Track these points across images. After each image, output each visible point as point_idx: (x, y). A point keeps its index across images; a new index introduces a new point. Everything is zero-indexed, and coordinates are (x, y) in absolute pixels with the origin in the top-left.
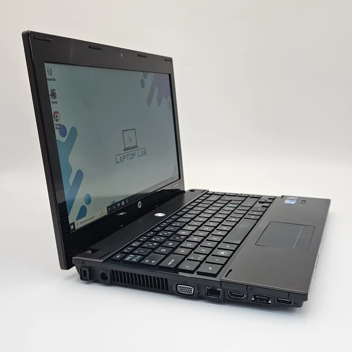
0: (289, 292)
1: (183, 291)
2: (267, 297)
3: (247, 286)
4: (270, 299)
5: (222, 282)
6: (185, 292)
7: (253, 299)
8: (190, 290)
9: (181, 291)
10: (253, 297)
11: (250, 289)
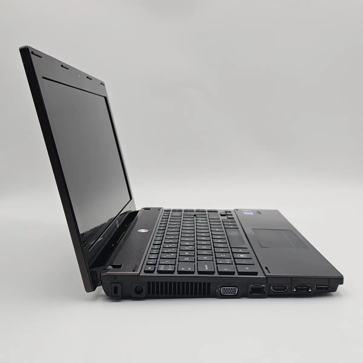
0: (329, 279)
1: (227, 293)
2: (307, 286)
3: (291, 278)
4: (310, 288)
5: (268, 278)
6: (229, 293)
7: (295, 290)
8: (234, 291)
9: (224, 293)
10: (295, 288)
11: (294, 281)
